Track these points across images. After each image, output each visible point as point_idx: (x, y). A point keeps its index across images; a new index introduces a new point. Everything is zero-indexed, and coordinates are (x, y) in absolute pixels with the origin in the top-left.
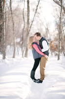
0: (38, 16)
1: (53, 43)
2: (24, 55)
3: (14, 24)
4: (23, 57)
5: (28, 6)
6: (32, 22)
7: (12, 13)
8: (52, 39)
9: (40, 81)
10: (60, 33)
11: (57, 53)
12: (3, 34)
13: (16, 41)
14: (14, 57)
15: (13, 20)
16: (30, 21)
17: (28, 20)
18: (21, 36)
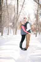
0: (23, 10)
1: (32, 26)
2: (14, 33)
3: (8, 14)
4: (14, 35)
5: (18, 3)
6: (20, 13)
7: (7, 7)
8: (32, 24)
9: (26, 49)
10: (37, 20)
11: (35, 32)
12: (2, 20)
13: (9, 24)
14: (8, 34)
15: (8, 11)
16: (19, 12)
17: (18, 11)
18: (13, 22)
